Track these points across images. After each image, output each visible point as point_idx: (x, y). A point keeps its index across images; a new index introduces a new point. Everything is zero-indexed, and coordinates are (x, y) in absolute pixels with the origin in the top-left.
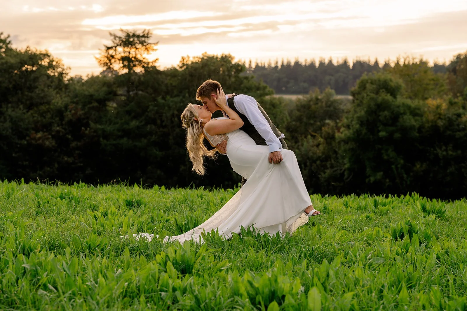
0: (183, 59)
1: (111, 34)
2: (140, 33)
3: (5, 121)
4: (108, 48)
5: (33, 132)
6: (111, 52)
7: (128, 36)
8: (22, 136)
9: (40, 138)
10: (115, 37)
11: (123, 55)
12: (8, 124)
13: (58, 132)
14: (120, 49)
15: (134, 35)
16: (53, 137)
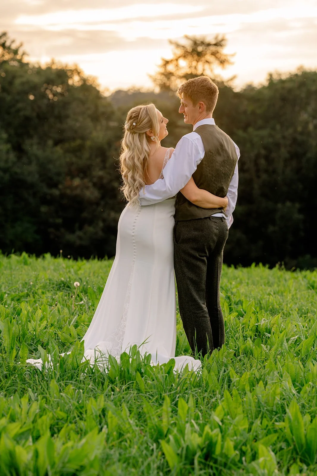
0: (271, 75)
1: (171, 42)
2: (210, 39)
3: (30, 163)
4: (167, 63)
5: (68, 178)
6: (171, 68)
7: (195, 43)
8: (54, 185)
9: (77, 187)
10: (178, 46)
11: (188, 71)
12: (33, 168)
13: (101, 178)
14: (183, 63)
15: (202, 43)
16: (95, 185)
